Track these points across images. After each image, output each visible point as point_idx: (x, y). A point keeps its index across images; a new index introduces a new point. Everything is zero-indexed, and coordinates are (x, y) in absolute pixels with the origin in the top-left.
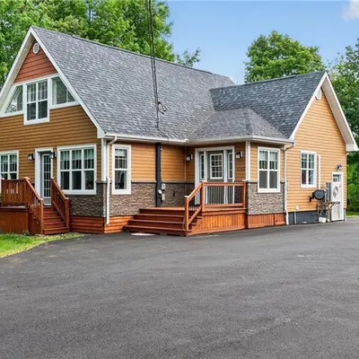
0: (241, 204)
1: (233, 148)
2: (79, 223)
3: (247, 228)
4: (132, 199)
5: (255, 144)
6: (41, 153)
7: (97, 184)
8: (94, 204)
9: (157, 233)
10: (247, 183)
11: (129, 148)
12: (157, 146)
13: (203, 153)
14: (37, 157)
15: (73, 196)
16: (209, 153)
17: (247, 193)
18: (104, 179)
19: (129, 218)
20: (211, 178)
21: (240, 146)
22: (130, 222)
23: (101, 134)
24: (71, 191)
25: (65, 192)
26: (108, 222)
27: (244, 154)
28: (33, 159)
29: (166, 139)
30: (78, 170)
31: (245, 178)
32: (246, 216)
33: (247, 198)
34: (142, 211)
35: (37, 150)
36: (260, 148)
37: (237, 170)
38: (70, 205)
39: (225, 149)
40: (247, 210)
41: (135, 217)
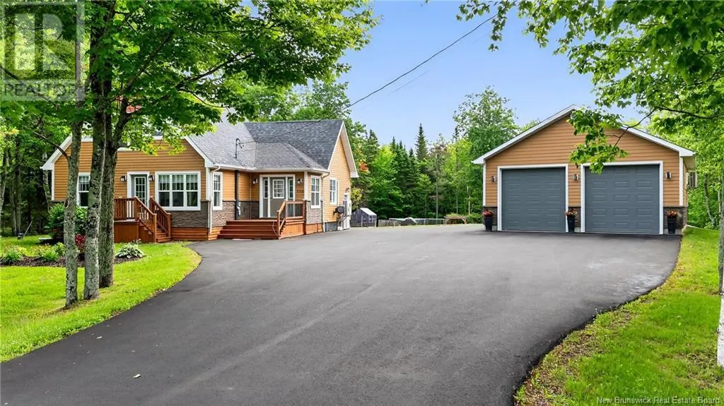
0: (301, 217)
1: (294, 176)
2: (182, 233)
3: (305, 234)
4: (223, 214)
5: (310, 173)
6: (133, 176)
7: (202, 202)
8: (198, 218)
9: (253, 238)
10: (306, 201)
11: (221, 174)
12: (236, 172)
13: (267, 178)
14: (129, 179)
15: (174, 211)
16: (271, 179)
17: (306, 209)
18: (208, 199)
19: (221, 229)
20: (274, 198)
21: (300, 175)
22: (221, 232)
23: (208, 164)
24: (171, 208)
25: (165, 208)
26: (211, 231)
27: (303, 181)
28: (125, 181)
29: (244, 168)
30: (180, 191)
31: (303, 198)
32: (304, 225)
33: (306, 212)
34: (228, 223)
35: (129, 173)
36: (312, 177)
37: (297, 191)
38: (171, 219)
39: (287, 176)
40: (305, 222)
41: (224, 227)
